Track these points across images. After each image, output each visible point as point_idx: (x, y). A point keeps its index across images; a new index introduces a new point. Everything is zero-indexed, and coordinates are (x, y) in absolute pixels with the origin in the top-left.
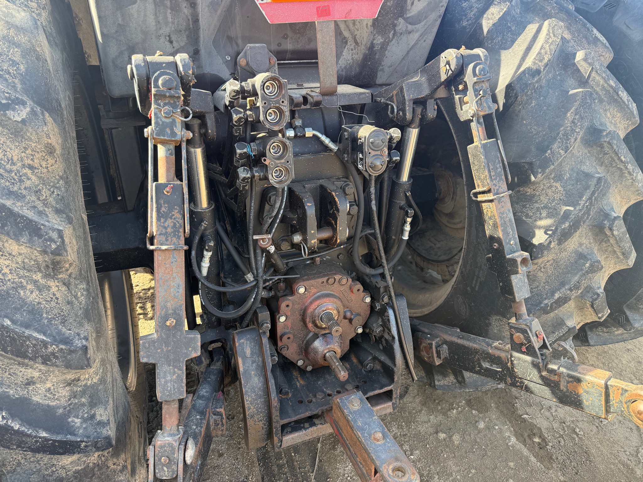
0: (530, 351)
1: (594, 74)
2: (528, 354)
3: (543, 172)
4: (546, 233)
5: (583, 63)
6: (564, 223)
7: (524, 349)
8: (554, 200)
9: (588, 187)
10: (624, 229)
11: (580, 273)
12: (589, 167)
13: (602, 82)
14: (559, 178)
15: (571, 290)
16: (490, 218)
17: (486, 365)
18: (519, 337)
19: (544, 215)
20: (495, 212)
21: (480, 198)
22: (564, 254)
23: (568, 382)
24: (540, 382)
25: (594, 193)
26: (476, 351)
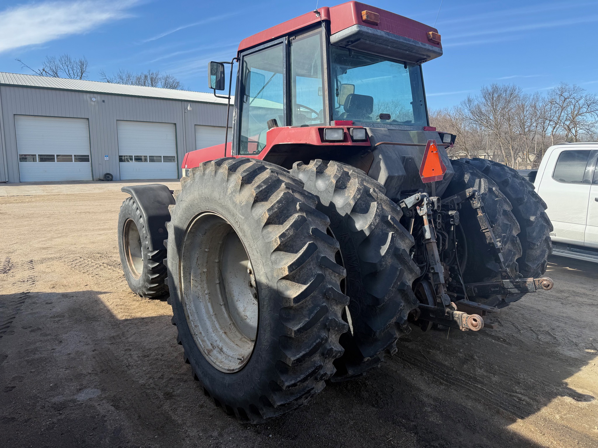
0: (509, 278)
1: (499, 194)
2: (508, 279)
3: (496, 223)
4: (500, 243)
5: (496, 191)
6: (505, 239)
7: (506, 278)
8: (499, 232)
9: (508, 227)
10: (519, 241)
11: (511, 256)
12: (506, 222)
13: (502, 196)
14: (499, 225)
15: (510, 262)
16: (488, 237)
17: (493, 290)
18: (504, 274)
19: (497, 237)
20: (490, 235)
21: (484, 231)
22: (505, 250)
23: (522, 284)
24: (514, 287)
25: (510, 229)
26: (489, 285)
